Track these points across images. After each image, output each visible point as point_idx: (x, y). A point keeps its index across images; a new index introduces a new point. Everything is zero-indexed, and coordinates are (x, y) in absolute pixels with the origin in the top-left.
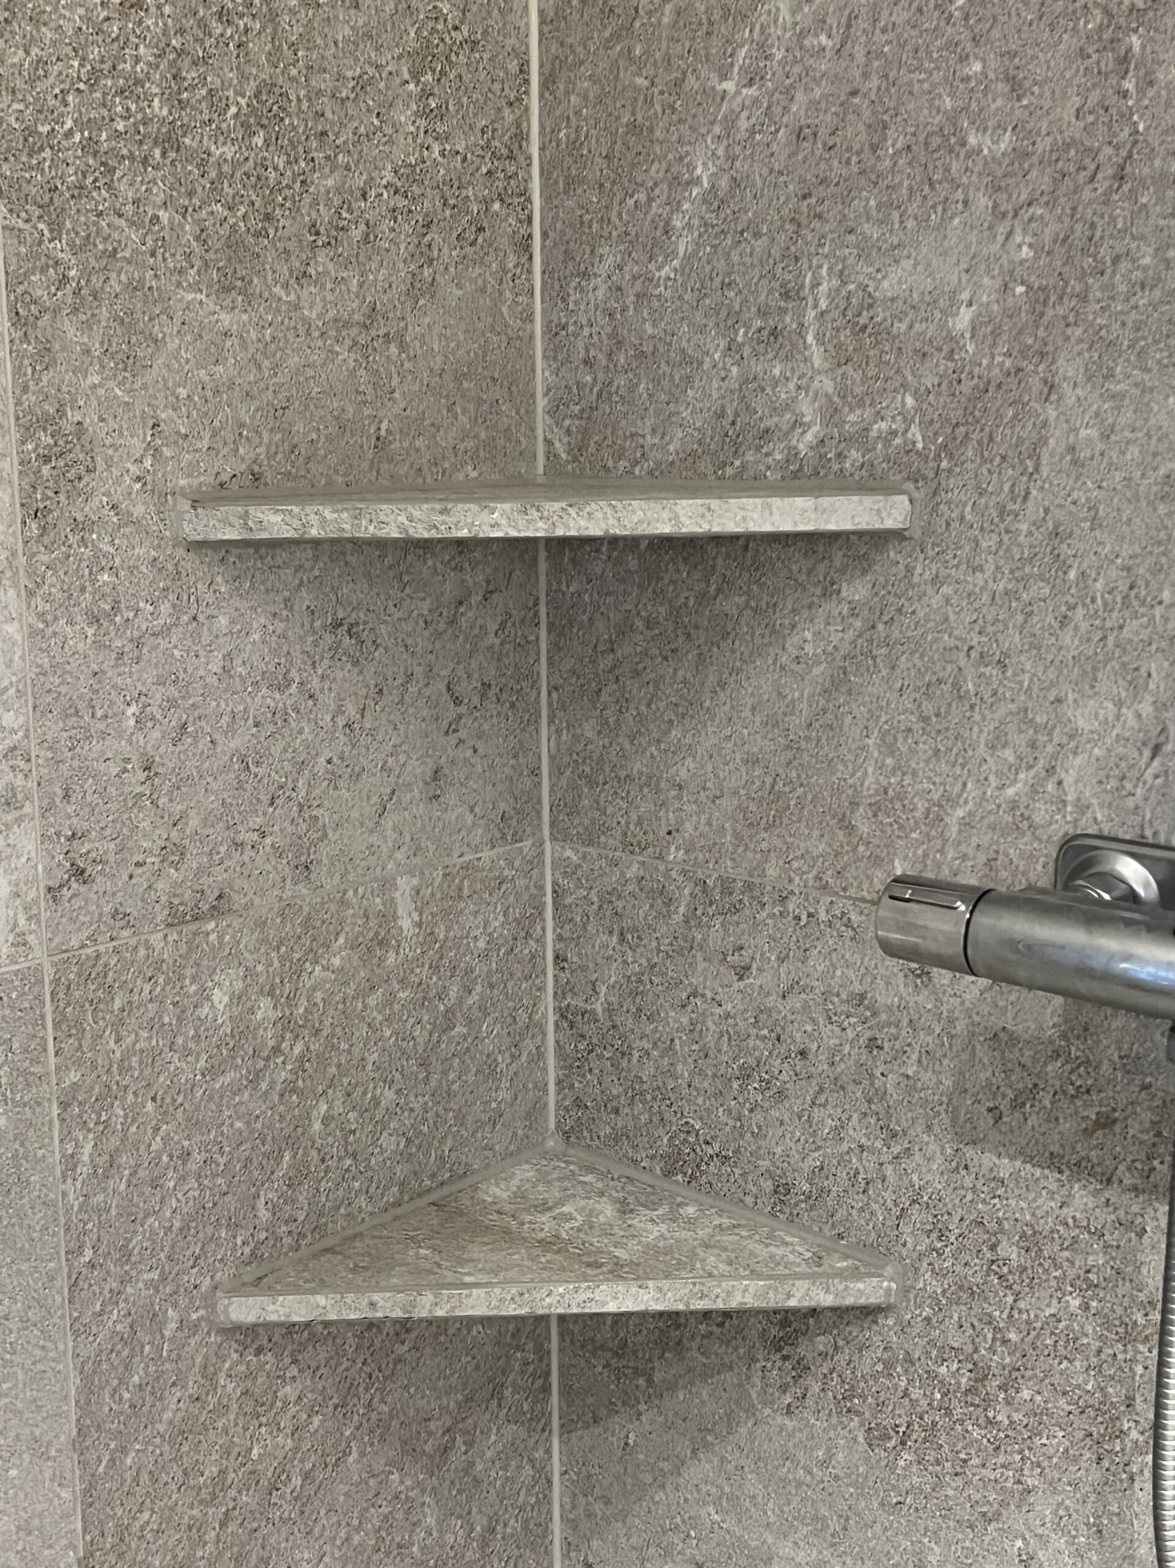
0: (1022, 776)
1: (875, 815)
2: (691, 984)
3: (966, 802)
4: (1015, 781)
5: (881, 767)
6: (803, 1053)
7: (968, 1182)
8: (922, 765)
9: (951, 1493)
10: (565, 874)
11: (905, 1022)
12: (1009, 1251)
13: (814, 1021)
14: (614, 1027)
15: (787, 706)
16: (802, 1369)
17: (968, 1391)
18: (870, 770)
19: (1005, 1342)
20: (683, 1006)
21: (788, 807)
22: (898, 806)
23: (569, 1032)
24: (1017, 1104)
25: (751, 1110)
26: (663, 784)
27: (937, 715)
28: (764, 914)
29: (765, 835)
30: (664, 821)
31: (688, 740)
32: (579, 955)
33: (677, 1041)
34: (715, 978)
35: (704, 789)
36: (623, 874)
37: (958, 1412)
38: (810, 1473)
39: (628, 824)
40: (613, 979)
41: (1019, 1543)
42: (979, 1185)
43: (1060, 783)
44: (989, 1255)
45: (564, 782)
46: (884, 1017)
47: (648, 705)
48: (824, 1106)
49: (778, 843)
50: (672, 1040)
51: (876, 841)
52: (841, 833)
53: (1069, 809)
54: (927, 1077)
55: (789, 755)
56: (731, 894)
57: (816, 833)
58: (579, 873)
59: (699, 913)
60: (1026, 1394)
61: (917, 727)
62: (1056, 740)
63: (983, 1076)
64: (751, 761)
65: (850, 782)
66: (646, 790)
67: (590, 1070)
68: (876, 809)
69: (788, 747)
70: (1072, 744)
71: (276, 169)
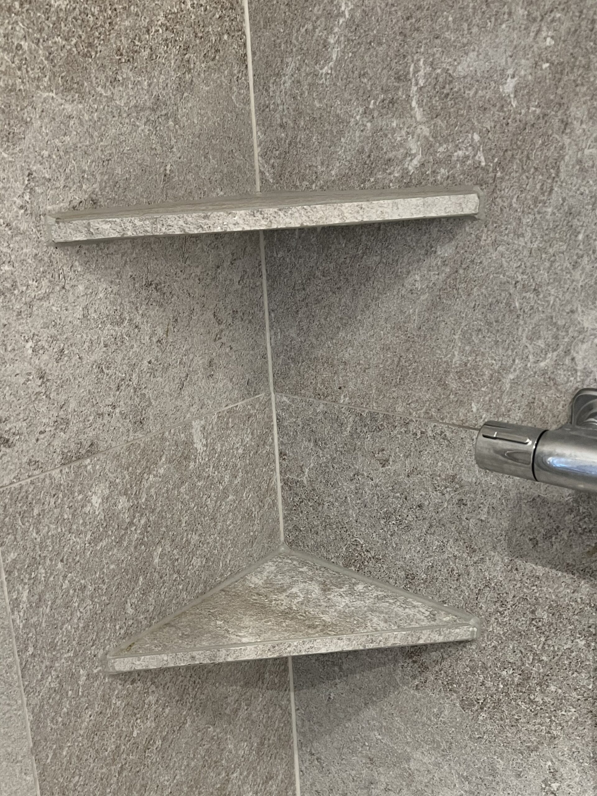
0: (549, 355)
1: (460, 378)
2: (355, 469)
3: (515, 370)
4: (545, 359)
5: (462, 351)
6: (420, 506)
7: (518, 577)
8: (487, 350)
9: (509, 735)
10: (283, 409)
11: (480, 491)
12: (543, 615)
13: (427, 490)
14: (314, 490)
15: (406, 318)
16: (424, 668)
17: (518, 685)
18: (456, 353)
19: (540, 661)
20: (352, 480)
21: (408, 374)
22: (473, 373)
23: (289, 492)
24: (547, 537)
25: (392, 535)
26: (335, 362)
27: (496, 322)
28: (396, 432)
29: (394, 389)
30: (337, 382)
31: (349, 337)
32: (293, 452)
33: (349, 498)
34: (369, 466)
35: (359, 364)
36: (315, 410)
37: (513, 694)
38: (430, 719)
39: (316, 383)
40: (312, 465)
41: (549, 763)
42: (524, 579)
43: (573, 359)
44: (531, 616)
45: (280, 361)
46: (467, 488)
47: (325, 319)
48: (433, 534)
49: (403, 393)
50: (346, 498)
51: (460, 392)
52: (439, 389)
53: (579, 374)
54: (492, 521)
55: (408, 345)
56: (376, 421)
57: (425, 388)
58: (291, 410)
59: (358, 431)
60: (553, 688)
61: (484, 329)
62: (571, 334)
63: (526, 521)
64: (386, 348)
65: (444, 360)
66: (326, 365)
67: (302, 512)
68: (460, 374)
69: (407, 341)
70: (581, 337)
71: (93, 15)
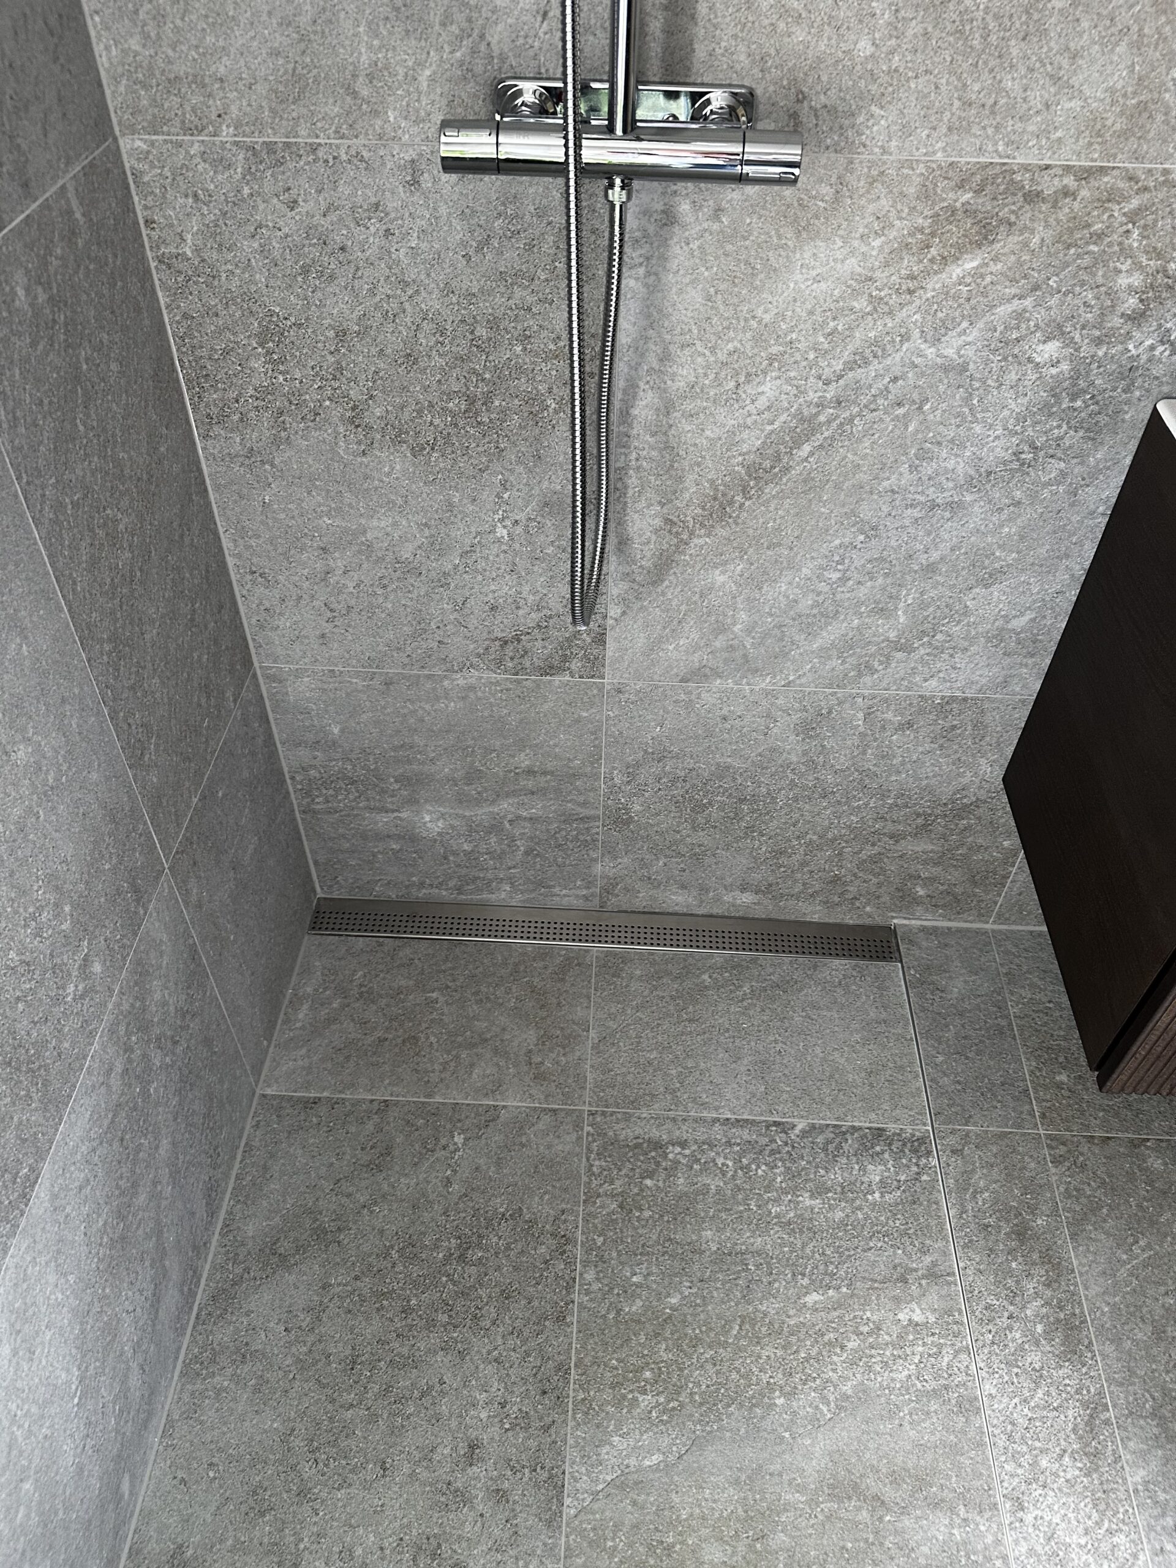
0: (465, 43)
1: (371, 82)
2: (256, 220)
3: (431, 65)
4: (461, 46)
5: (370, 47)
6: (342, 249)
7: (454, 300)
8: (399, 42)
9: (462, 465)
10: (139, 159)
11: (407, 214)
12: (482, 332)
13: (348, 227)
14: (203, 261)
15: (296, 9)
17: (465, 411)
18: (363, 50)
19: (483, 380)
20: (253, 236)
21: (308, 84)
22: (386, 74)
23: (168, 272)
24: (479, 249)
25: (313, 292)
26: (207, 80)
27: (405, 6)
28: (302, 163)
29: (293, 107)
30: (213, 109)
31: (221, 43)
32: (164, 217)
33: (253, 260)
34: (273, 213)
35: (241, 79)
36: (187, 152)
37: (461, 423)
38: (382, 481)
39: (184, 114)
40: (195, 228)
41: (500, 477)
42: (461, 300)
43: (489, 44)
44: (470, 337)
45: (122, 89)
46: (393, 215)
47: (182, 19)
48: (361, 278)
49: (305, 111)
50: (249, 260)
51: (373, 100)
52: (348, 98)
53: (496, 61)
54: (424, 246)
55: (303, 45)
56: (275, 153)
57: (331, 101)
58: (151, 157)
59: (253, 170)
60: (497, 403)
61: (392, 15)
62: (484, 15)
63: (457, 237)
64: (275, 53)
65: (350, 60)
66: (194, 86)
67: (191, 294)
68: (370, 77)
69: (301, 40)
70: (495, 17)
